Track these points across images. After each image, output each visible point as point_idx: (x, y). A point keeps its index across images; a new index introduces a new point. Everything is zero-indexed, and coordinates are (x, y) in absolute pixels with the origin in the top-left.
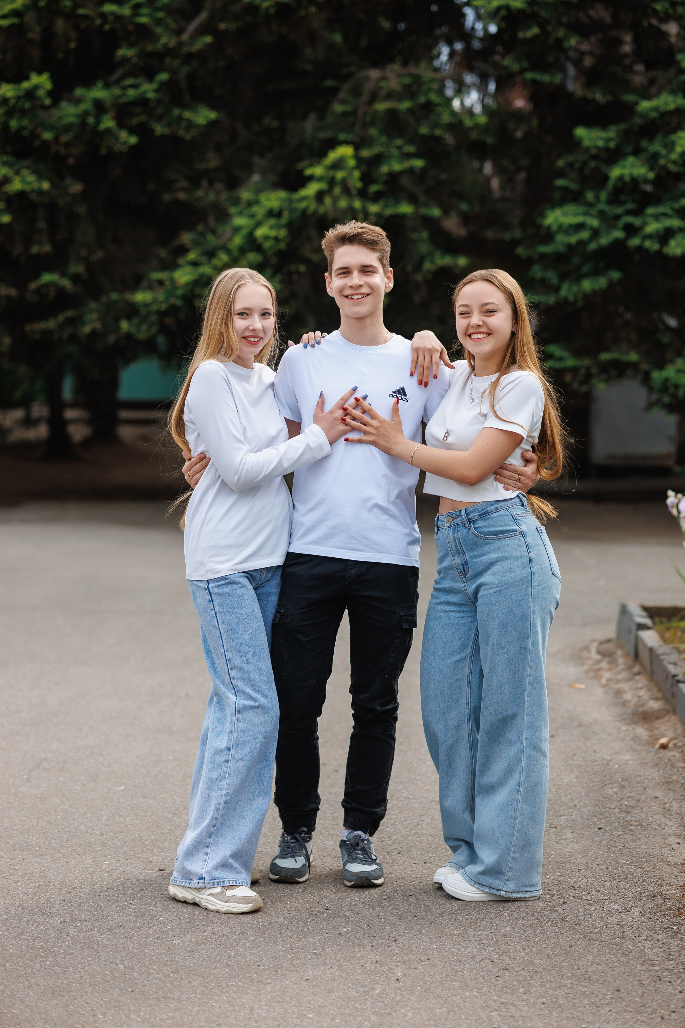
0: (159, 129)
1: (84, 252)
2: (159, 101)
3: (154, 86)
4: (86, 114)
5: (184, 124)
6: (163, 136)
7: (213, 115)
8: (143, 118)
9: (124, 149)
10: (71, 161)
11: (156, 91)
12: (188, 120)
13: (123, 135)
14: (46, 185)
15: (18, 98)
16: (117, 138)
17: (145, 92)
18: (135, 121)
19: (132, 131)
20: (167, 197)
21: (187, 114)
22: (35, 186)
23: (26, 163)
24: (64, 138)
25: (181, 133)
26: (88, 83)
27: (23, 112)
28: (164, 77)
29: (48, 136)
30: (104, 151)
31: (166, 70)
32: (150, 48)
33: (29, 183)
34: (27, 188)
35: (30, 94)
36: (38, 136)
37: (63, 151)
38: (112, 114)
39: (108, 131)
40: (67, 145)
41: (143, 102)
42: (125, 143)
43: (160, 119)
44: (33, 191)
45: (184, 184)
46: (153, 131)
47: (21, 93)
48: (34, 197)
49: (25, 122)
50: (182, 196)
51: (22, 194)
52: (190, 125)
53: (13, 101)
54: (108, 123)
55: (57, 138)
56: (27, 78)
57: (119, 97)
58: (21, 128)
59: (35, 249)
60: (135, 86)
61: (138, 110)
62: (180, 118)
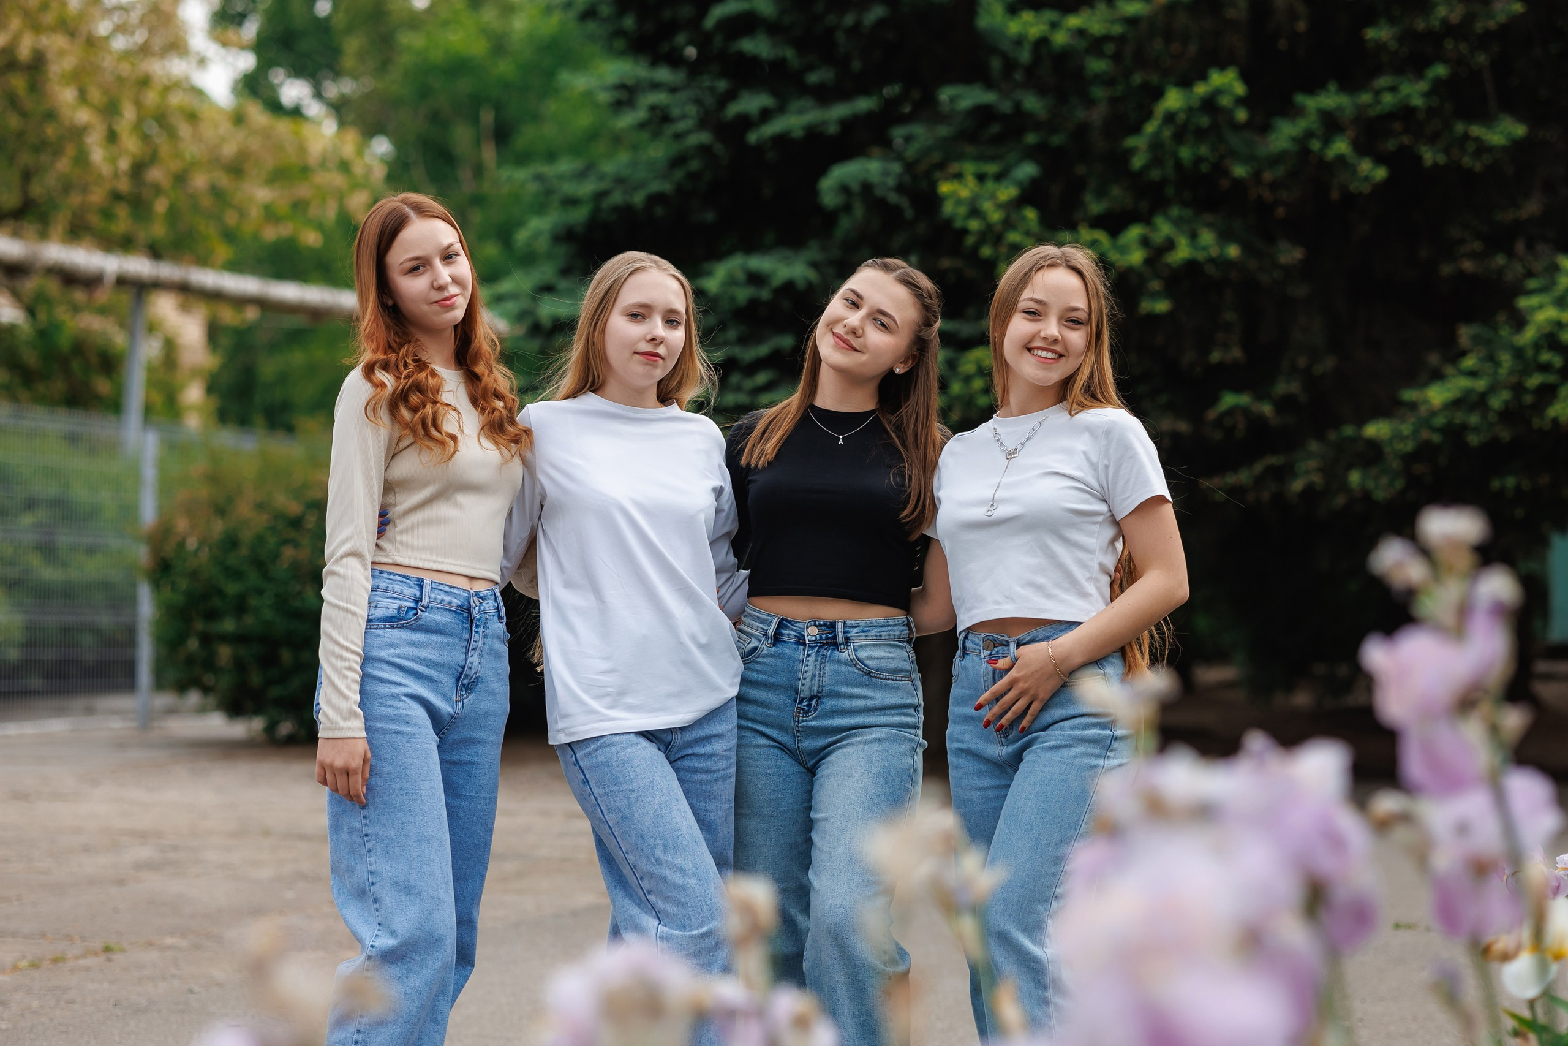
0: (1429, 156)
1: (1302, 362)
2: (1431, 111)
3: (1423, 86)
4: (1309, 134)
5: (1471, 147)
6: (1436, 165)
7: (1520, 130)
8: (1406, 140)
9: (1366, 189)
10: (1281, 212)
11: (1427, 95)
12: (1478, 140)
13: (1365, 166)
14: (1233, 251)
15: (1190, 110)
16: (1353, 169)
17: (1408, 96)
18: (1391, 145)
19: (1380, 159)
20: (1446, 269)
21: (1476, 130)
22: (1214, 252)
23: (1209, 217)
24: (1268, 176)
25: (1467, 161)
26: (1313, 87)
27: (1201, 134)
28: (1440, 70)
29: (1240, 171)
30: (1335, 195)
31: (1445, 61)
32: (1420, 25)
33: (1205, 248)
34: (1200, 256)
35: (1209, 104)
36: (1226, 173)
37: (1267, 194)
38: (1350, 133)
39: (1341, 159)
40: (1274, 186)
41: (1405, 113)
42: (1367, 179)
43: (1433, 139)
44: (1212, 261)
45: (1477, 246)
46: (1419, 159)
47: (1195, 103)
48: (1210, 270)
49: (1204, 150)
50: (1468, 265)
51: (1191, 266)
52: (1482, 148)
53: (1182, 117)
54: (1341, 146)
55: (1257, 175)
56: (1204, 77)
57: (1369, 106)
58: (1198, 160)
59: (1216, 356)
60: (1393, 89)
61: (1397, 126)
62: (1466, 137)
